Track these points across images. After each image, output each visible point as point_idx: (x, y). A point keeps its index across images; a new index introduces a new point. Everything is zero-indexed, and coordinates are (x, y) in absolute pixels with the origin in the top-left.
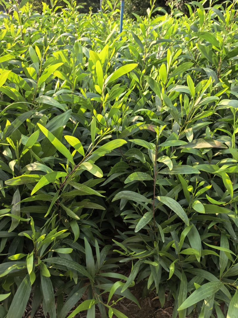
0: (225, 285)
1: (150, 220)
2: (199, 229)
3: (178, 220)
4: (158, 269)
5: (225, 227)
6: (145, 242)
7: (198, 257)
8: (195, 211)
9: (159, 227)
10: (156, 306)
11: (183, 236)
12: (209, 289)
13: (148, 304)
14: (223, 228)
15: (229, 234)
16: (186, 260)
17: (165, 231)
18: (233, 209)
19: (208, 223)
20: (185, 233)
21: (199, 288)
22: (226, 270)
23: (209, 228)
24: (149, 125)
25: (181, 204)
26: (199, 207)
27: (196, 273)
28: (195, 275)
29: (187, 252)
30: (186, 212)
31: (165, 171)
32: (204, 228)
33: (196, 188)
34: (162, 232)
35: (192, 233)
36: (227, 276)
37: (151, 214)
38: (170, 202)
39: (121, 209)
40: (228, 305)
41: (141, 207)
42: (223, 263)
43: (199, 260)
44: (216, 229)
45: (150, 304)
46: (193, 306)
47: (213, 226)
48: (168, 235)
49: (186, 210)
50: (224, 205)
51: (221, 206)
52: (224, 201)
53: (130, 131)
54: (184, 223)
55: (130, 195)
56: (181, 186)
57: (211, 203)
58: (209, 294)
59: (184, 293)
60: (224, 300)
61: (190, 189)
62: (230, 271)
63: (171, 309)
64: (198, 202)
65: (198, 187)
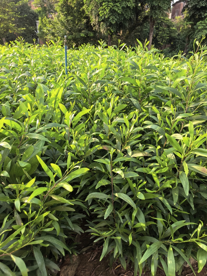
0: (163, 243)
1: (112, 210)
2: (142, 210)
3: (129, 206)
4: (120, 242)
5: (158, 206)
6: (109, 225)
7: (144, 228)
8: (138, 199)
9: (118, 213)
10: (118, 273)
11: (133, 216)
12: (155, 247)
13: (113, 273)
14: (157, 206)
15: (161, 210)
16: (137, 232)
17: (122, 215)
18: (161, 194)
19: (148, 204)
20: (134, 214)
21: (149, 248)
22: (162, 234)
23: (148, 207)
24: (103, 146)
25: (129, 195)
26: (141, 196)
27: (144, 239)
28: (144, 241)
29: (138, 225)
30: (133, 200)
31: (118, 177)
32: (145, 209)
33: (138, 184)
34: (120, 216)
35: (138, 214)
36: (164, 237)
37: (112, 206)
38: (123, 196)
39: (89, 205)
40: (166, 256)
41: (103, 201)
42: (160, 229)
43: (145, 230)
44: (152, 208)
45: (114, 272)
46: (145, 261)
47: (150, 206)
48: (123, 217)
49: (133, 198)
50: (155, 192)
51: (154, 193)
52: (155, 190)
53: (92, 151)
54: (133, 207)
55: (97, 195)
56: (129, 184)
57: (147, 192)
58: (156, 250)
59: (140, 253)
60: (163, 253)
61: (134, 185)
62: (165, 234)
63: (129, 272)
64: (140, 193)
65: (139, 183)
